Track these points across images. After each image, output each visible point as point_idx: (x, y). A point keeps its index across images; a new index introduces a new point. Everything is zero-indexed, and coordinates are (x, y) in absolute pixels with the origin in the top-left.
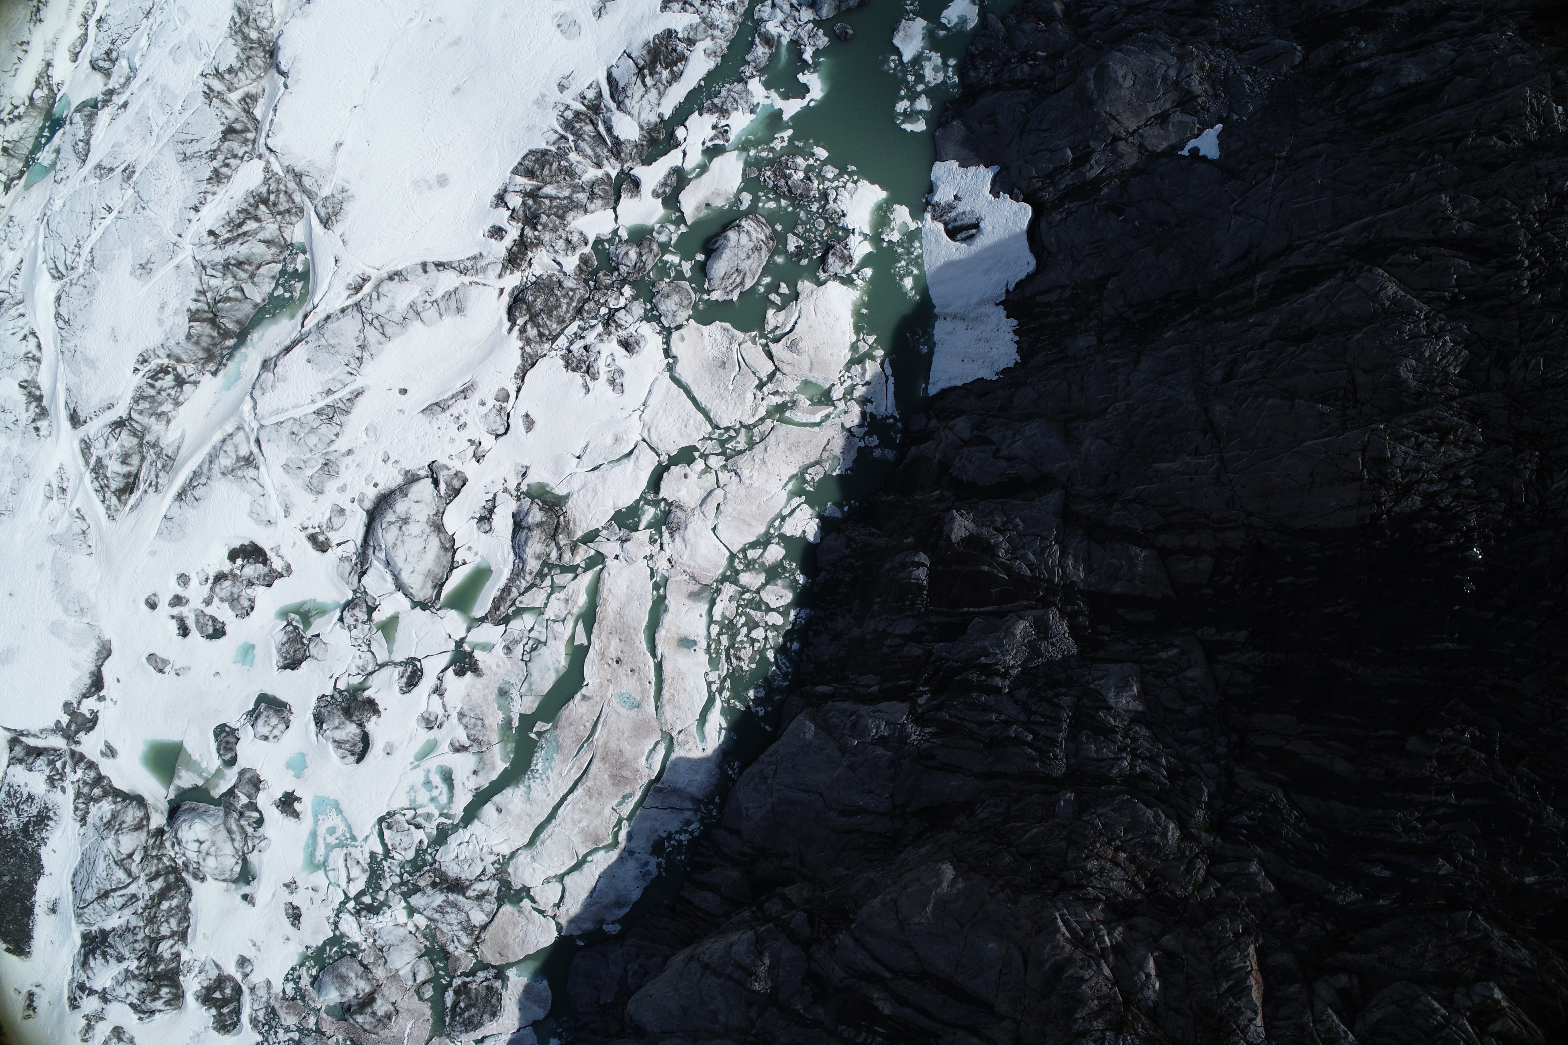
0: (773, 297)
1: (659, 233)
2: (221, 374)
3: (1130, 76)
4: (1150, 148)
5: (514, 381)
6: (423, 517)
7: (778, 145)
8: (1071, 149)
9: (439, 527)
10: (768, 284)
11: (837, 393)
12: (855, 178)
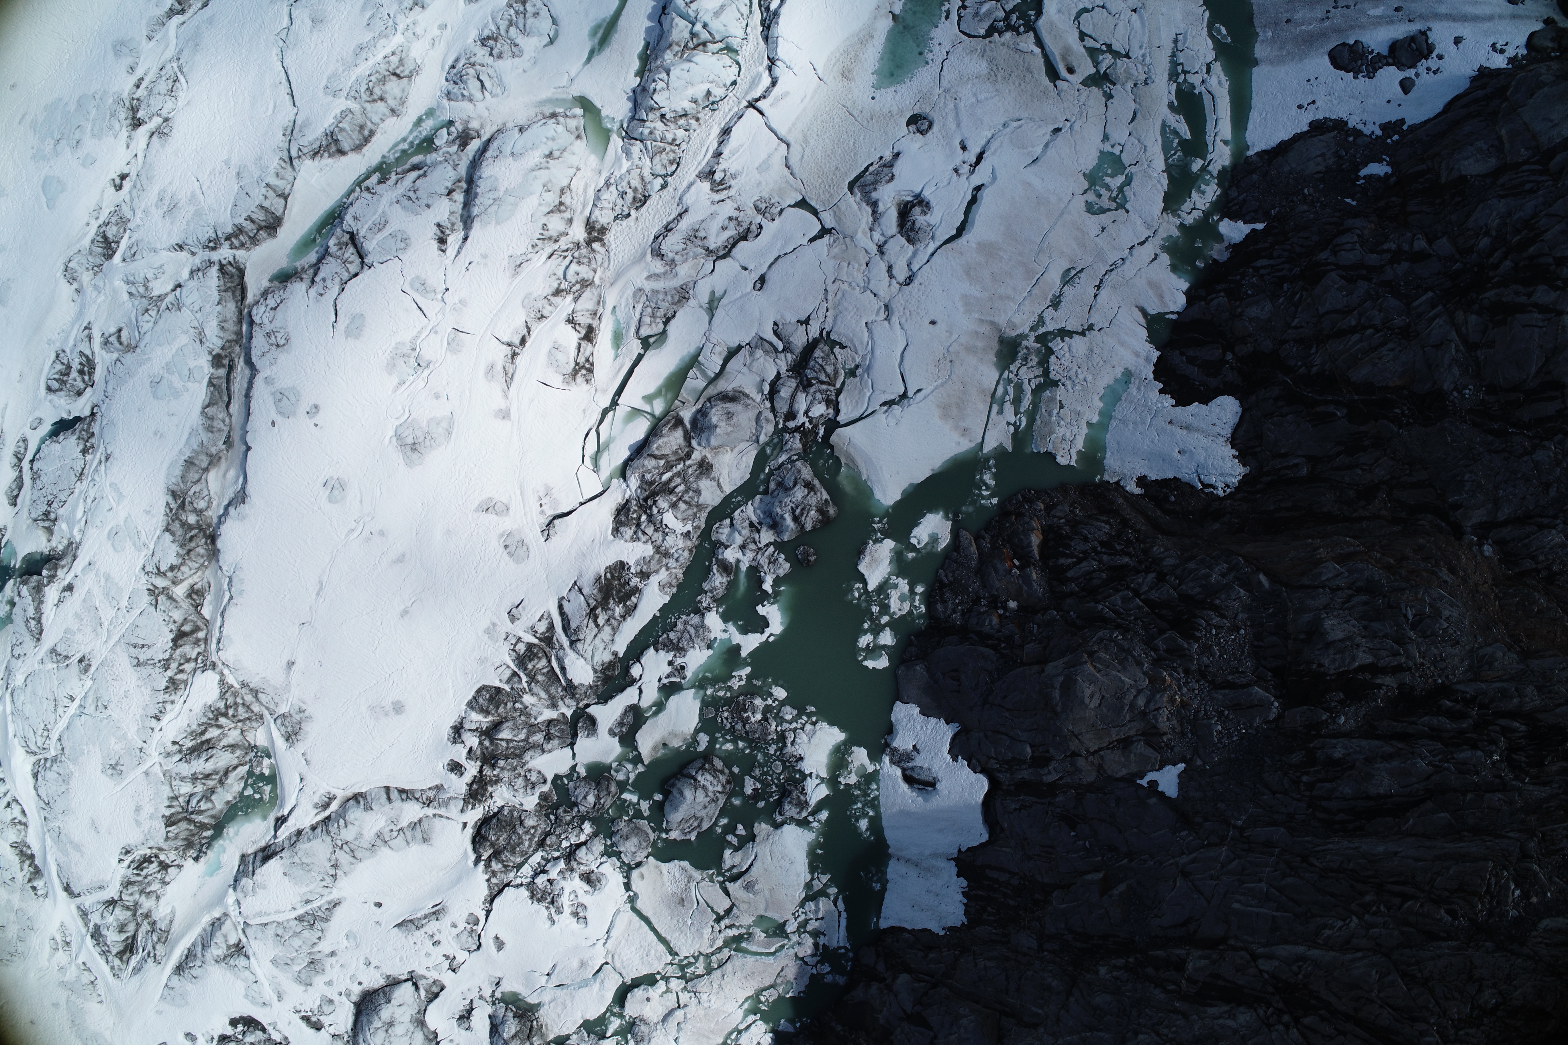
0: (730, 837)
1: (617, 771)
2: (202, 860)
3: (1097, 696)
4: (1109, 772)
5: (482, 906)
6: (407, 1018)
7: (735, 684)
8: (1032, 746)
9: (421, 1023)
10: (724, 825)
11: (791, 927)
12: (814, 719)
